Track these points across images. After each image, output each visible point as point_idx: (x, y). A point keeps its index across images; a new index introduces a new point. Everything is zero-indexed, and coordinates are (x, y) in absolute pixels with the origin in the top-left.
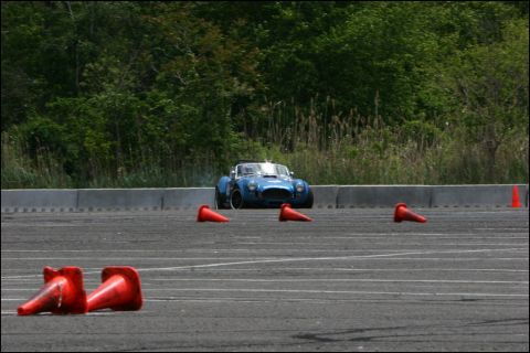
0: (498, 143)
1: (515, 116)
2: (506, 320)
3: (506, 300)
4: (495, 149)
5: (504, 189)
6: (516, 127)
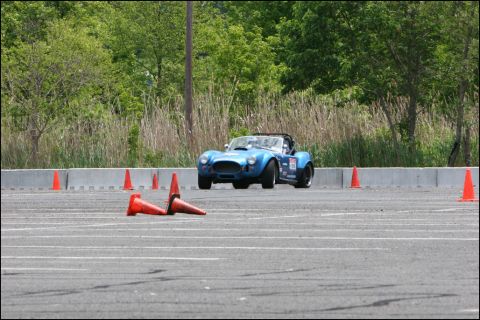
2: (43, 292)
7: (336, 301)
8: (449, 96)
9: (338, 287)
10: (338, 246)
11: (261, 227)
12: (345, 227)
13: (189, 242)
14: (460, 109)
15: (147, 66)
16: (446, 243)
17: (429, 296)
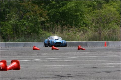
0: (101, 32)
1: (105, 26)
3: (103, 67)
4: (101, 33)
5: (103, 42)
6: (105, 28)
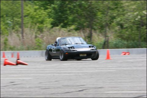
7: (67, 90)
8: (102, 28)
9: (68, 86)
10: (68, 74)
11: (45, 68)
12: (70, 68)
13: (23, 73)
14: (105, 32)
15: (9, 19)
16: (101, 72)
17: (95, 88)
